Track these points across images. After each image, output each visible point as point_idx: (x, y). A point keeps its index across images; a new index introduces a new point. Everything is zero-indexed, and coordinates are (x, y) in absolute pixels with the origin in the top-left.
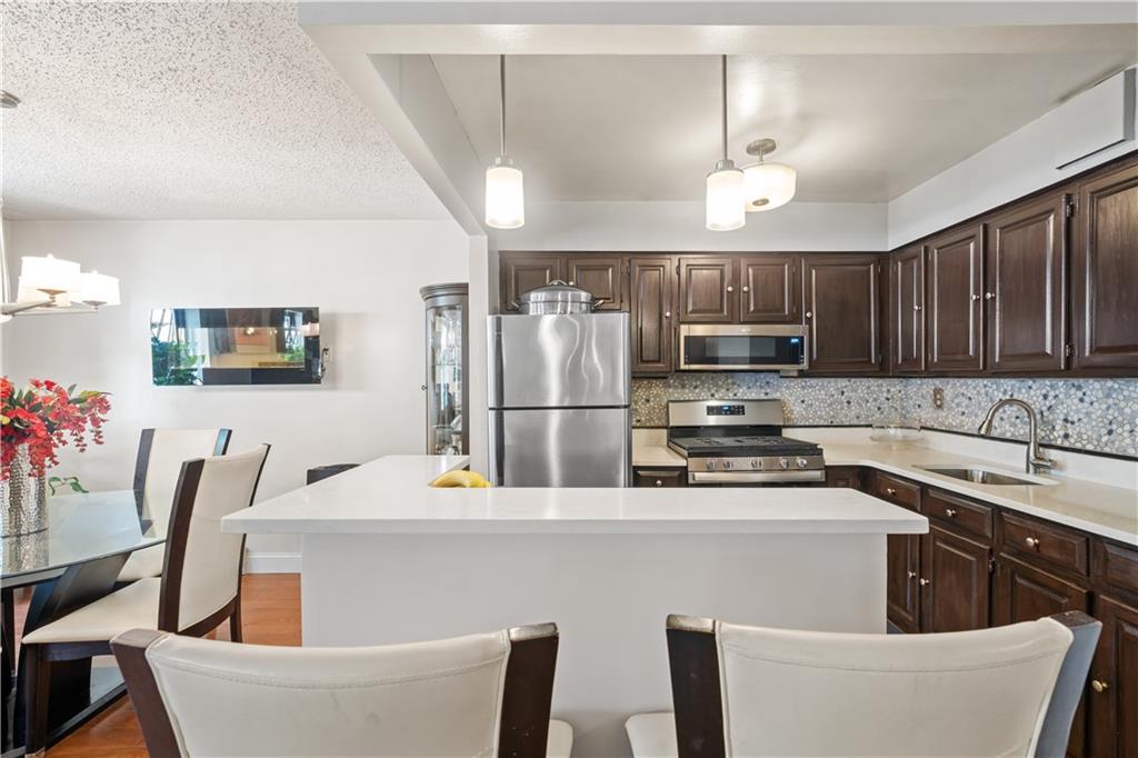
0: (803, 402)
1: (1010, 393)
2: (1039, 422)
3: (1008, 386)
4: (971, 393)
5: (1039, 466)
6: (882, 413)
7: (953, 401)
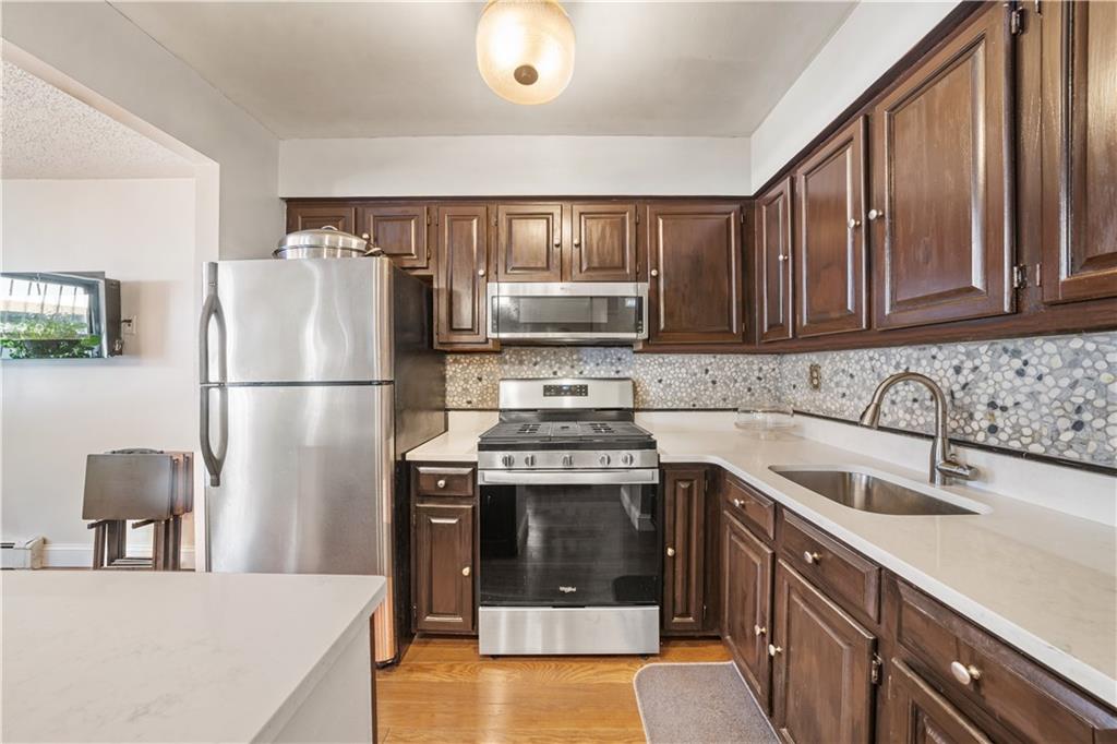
0: (660, 381)
1: (904, 367)
2: (949, 407)
3: (902, 357)
4: (854, 368)
5: (950, 473)
6: (753, 395)
7: (831, 380)
